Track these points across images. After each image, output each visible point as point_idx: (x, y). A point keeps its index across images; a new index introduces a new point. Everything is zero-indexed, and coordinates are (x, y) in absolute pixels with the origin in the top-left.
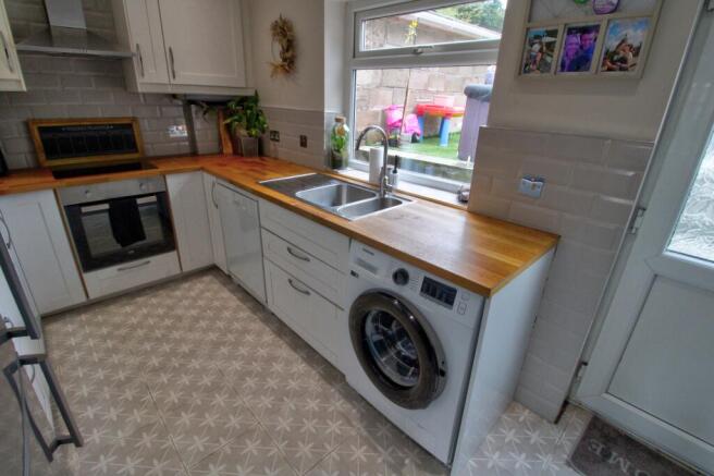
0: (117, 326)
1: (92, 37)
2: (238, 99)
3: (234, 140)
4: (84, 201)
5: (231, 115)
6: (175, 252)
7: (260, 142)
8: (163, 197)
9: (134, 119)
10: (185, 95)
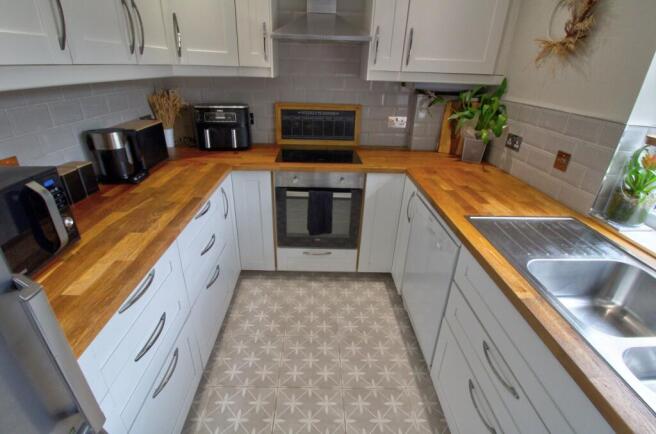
0: (286, 308)
1: (340, 23)
2: (475, 90)
3: (455, 139)
4: (291, 185)
5: (461, 109)
6: (355, 251)
7: (489, 145)
8: (358, 194)
9: (359, 107)
10: (414, 84)
